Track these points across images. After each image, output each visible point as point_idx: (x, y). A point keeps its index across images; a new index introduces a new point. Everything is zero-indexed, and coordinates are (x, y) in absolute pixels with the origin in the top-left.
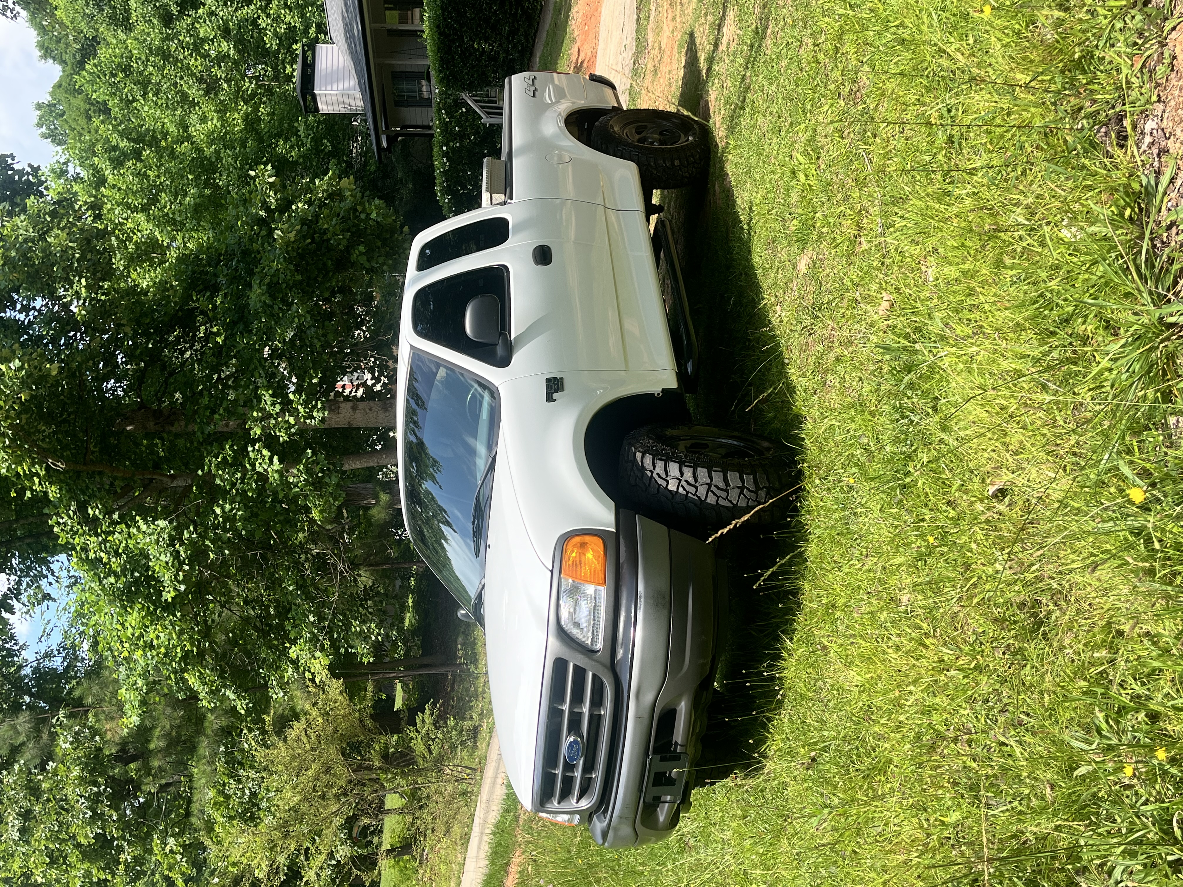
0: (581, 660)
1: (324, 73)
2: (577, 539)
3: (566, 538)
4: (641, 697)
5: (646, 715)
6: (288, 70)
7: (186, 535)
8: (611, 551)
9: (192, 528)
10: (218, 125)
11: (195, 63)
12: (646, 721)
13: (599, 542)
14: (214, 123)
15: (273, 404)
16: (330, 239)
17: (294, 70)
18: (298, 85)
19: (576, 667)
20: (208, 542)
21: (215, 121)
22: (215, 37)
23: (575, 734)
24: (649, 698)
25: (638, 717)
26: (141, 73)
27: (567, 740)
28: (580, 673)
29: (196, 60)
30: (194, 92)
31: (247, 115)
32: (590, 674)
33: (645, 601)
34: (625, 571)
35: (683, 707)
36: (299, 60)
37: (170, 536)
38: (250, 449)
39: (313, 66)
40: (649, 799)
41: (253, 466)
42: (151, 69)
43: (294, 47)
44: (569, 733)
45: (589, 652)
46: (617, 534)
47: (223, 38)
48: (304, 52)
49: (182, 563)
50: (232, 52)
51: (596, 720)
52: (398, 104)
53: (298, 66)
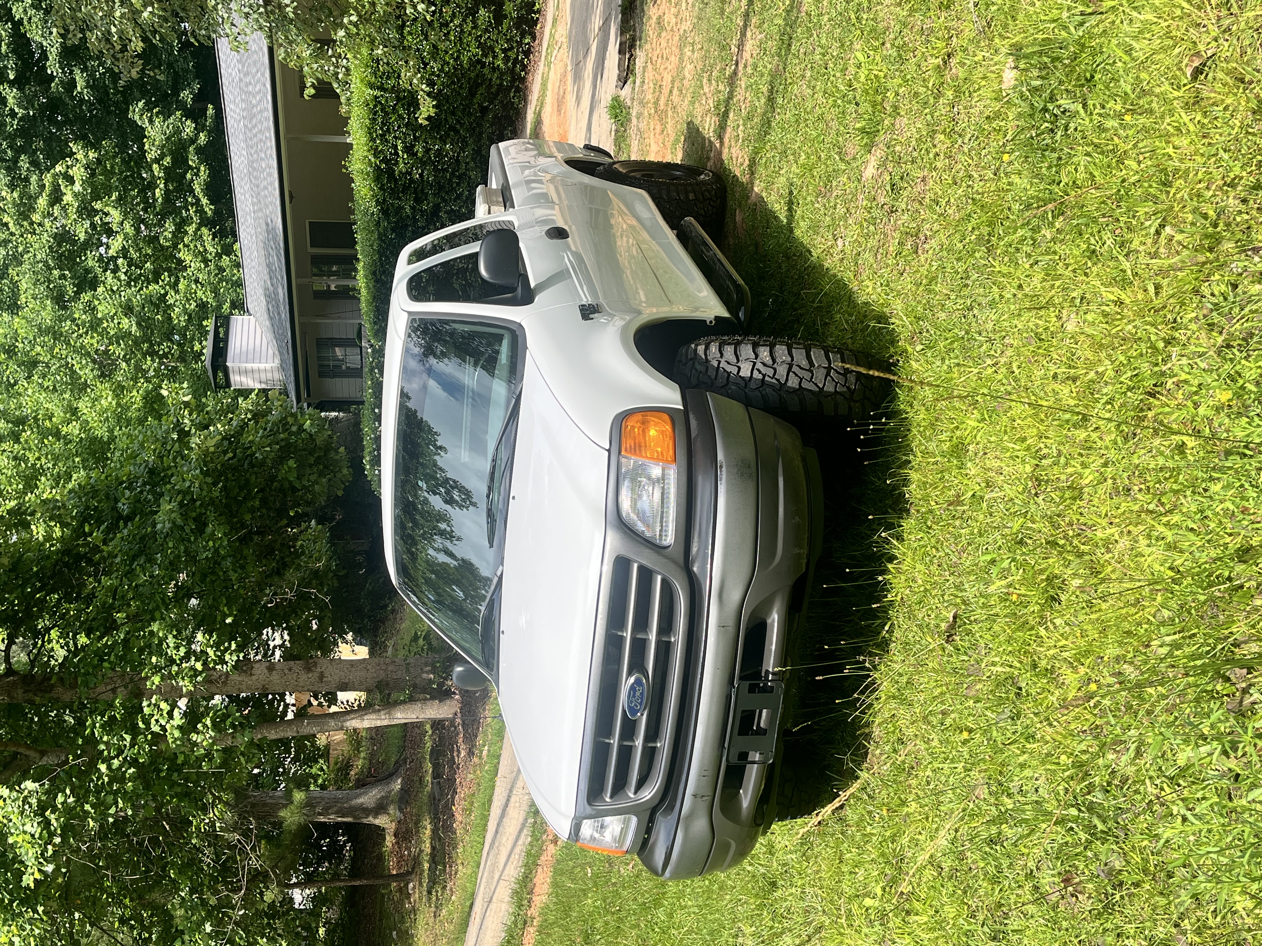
0: (648, 559)
1: (238, 351)
2: (639, 416)
3: (622, 418)
4: (725, 596)
5: (731, 622)
6: (197, 347)
7: (60, 799)
8: (681, 427)
9: (68, 791)
10: (114, 403)
11: (91, 341)
12: (731, 630)
13: (666, 417)
14: (108, 400)
15: (177, 648)
16: (255, 453)
17: (203, 348)
18: (208, 364)
19: (641, 568)
20: (87, 807)
21: (110, 399)
22: (115, 314)
23: (639, 672)
24: (735, 595)
25: (721, 626)
26: (27, 354)
27: (627, 682)
28: (646, 575)
29: (92, 337)
30: (87, 373)
31: (148, 393)
32: (659, 578)
33: (728, 472)
34: (698, 447)
35: (775, 620)
36: (211, 337)
37: (39, 800)
38: (145, 704)
39: (226, 340)
40: (734, 760)
41: (147, 723)
42: (39, 348)
43: (205, 323)
44: (630, 674)
45: (658, 548)
46: (686, 412)
47: (126, 315)
48: (216, 328)
49: (51, 835)
50: (134, 328)
51: (664, 649)
52: (322, 375)
53: (209, 344)
